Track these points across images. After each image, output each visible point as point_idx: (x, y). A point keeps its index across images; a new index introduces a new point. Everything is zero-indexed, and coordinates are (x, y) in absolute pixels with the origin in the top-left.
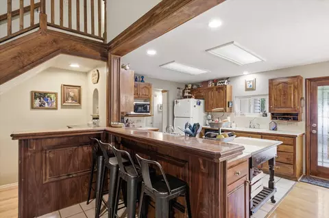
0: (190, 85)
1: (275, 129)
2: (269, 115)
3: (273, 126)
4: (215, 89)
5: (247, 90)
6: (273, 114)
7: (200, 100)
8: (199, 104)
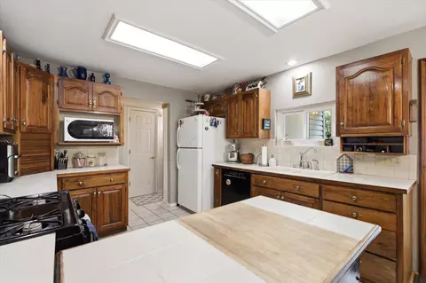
0: (208, 96)
1: (349, 171)
2: (337, 141)
3: (345, 164)
4: (240, 97)
5: (296, 95)
6: (344, 140)
7: (217, 119)
8: (216, 125)
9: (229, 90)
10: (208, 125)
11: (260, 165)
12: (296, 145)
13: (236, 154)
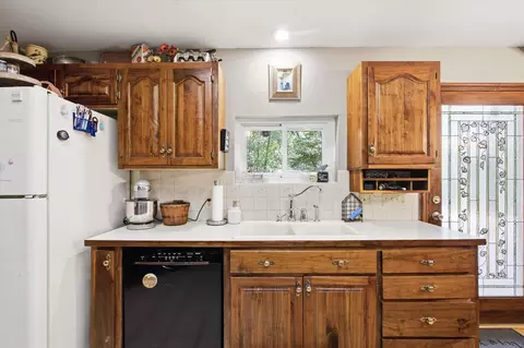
1: (359, 217)
3: (353, 208)
7: (95, 114)
8: (92, 129)
9: (124, 53)
10: (68, 126)
11: (210, 222)
12: (270, 182)
13: (150, 205)
